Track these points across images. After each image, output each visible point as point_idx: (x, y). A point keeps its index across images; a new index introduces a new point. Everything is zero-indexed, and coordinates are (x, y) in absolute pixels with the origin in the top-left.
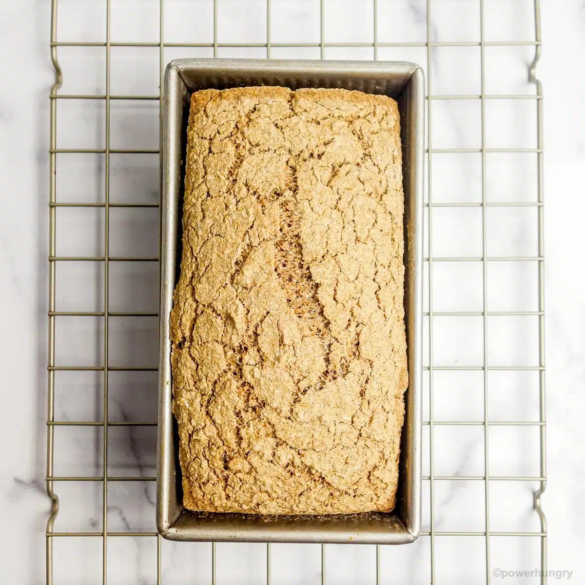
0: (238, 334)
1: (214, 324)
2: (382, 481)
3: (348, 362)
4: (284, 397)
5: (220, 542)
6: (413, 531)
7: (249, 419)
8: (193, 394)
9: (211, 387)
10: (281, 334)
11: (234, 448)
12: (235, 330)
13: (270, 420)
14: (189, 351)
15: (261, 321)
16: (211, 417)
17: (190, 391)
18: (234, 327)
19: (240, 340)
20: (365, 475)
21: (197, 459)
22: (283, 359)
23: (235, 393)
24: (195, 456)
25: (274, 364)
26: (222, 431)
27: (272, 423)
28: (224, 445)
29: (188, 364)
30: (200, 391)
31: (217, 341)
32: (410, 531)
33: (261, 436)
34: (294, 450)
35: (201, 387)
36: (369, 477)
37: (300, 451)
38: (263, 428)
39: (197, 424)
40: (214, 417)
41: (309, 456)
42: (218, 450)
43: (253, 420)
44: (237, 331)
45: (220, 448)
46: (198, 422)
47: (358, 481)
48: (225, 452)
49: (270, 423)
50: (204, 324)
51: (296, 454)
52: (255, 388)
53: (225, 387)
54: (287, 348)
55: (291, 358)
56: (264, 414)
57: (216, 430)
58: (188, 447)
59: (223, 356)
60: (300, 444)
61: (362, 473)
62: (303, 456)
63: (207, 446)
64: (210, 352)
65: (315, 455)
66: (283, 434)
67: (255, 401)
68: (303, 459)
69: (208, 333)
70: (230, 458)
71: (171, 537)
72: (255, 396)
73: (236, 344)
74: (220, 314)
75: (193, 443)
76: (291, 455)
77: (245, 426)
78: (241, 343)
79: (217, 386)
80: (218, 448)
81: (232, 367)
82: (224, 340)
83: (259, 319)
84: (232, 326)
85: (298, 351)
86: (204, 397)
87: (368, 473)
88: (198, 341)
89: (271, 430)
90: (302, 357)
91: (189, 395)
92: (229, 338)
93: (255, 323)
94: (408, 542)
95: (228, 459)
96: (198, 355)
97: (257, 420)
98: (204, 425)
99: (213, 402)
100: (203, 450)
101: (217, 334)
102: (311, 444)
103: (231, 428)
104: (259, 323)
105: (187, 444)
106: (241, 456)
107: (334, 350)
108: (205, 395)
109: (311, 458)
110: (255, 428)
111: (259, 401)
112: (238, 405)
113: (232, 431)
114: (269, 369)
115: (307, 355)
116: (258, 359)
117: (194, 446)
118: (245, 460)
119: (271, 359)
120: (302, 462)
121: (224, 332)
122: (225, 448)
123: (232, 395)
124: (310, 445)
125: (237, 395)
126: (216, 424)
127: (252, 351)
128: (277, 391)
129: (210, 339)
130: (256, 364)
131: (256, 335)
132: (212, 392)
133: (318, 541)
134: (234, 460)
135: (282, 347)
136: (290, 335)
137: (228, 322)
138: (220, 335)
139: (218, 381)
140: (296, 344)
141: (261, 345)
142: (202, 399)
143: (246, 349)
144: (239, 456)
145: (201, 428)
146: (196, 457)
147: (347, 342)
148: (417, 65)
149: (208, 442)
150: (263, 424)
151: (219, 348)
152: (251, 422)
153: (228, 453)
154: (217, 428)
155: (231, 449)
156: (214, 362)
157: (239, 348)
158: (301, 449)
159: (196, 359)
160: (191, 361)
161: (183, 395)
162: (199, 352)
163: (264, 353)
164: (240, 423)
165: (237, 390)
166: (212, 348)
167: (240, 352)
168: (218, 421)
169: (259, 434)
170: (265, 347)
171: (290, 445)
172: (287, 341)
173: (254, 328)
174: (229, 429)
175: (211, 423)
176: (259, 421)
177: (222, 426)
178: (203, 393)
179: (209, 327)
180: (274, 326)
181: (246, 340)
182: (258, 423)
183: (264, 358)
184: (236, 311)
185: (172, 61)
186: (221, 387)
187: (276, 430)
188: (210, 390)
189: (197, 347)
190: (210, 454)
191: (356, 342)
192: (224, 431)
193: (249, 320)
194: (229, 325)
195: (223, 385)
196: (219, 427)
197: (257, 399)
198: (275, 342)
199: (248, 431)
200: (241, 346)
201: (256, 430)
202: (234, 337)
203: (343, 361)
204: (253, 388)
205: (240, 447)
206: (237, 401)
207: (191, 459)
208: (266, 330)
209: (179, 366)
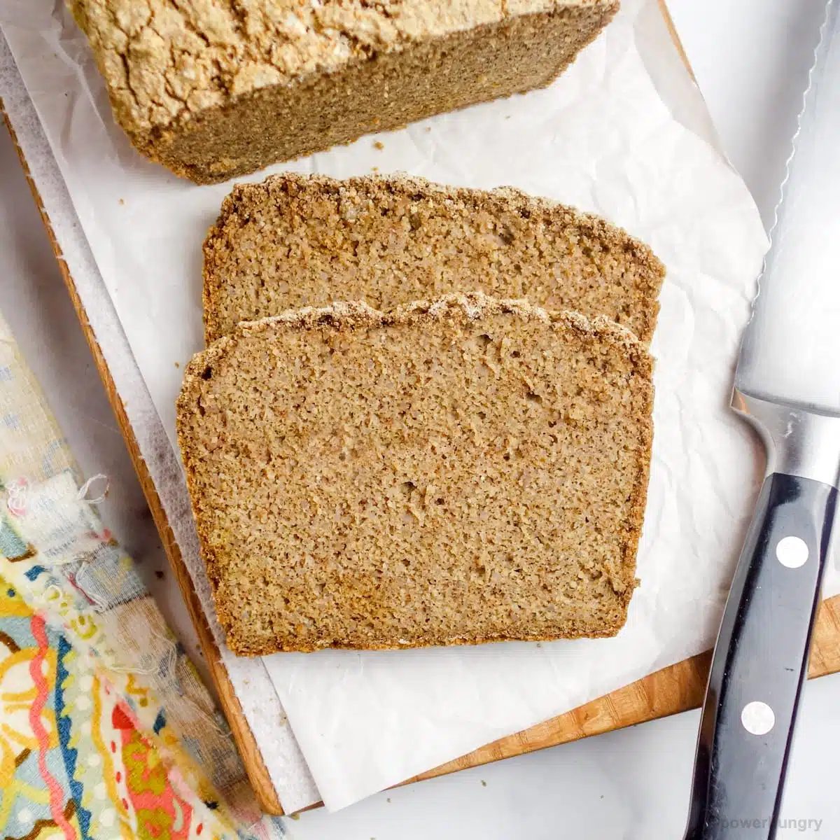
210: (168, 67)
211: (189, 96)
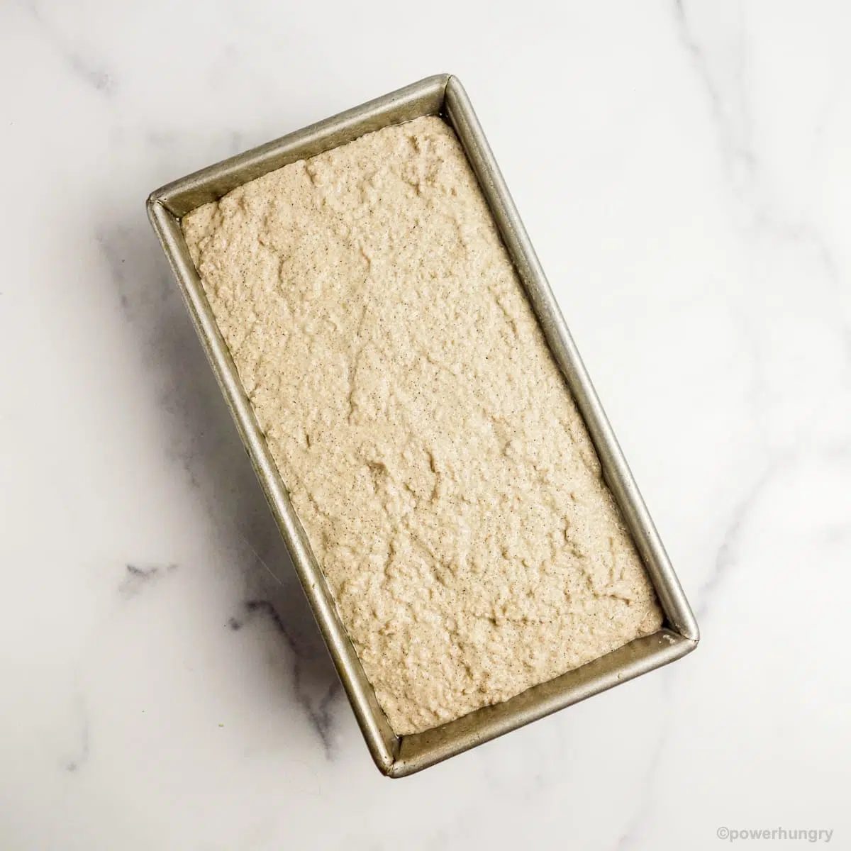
5: (463, 752)
6: (690, 634)
32: (686, 635)
71: (401, 774)
94: (690, 650)
133: (583, 696)
148: (447, 74)
185: (150, 196)
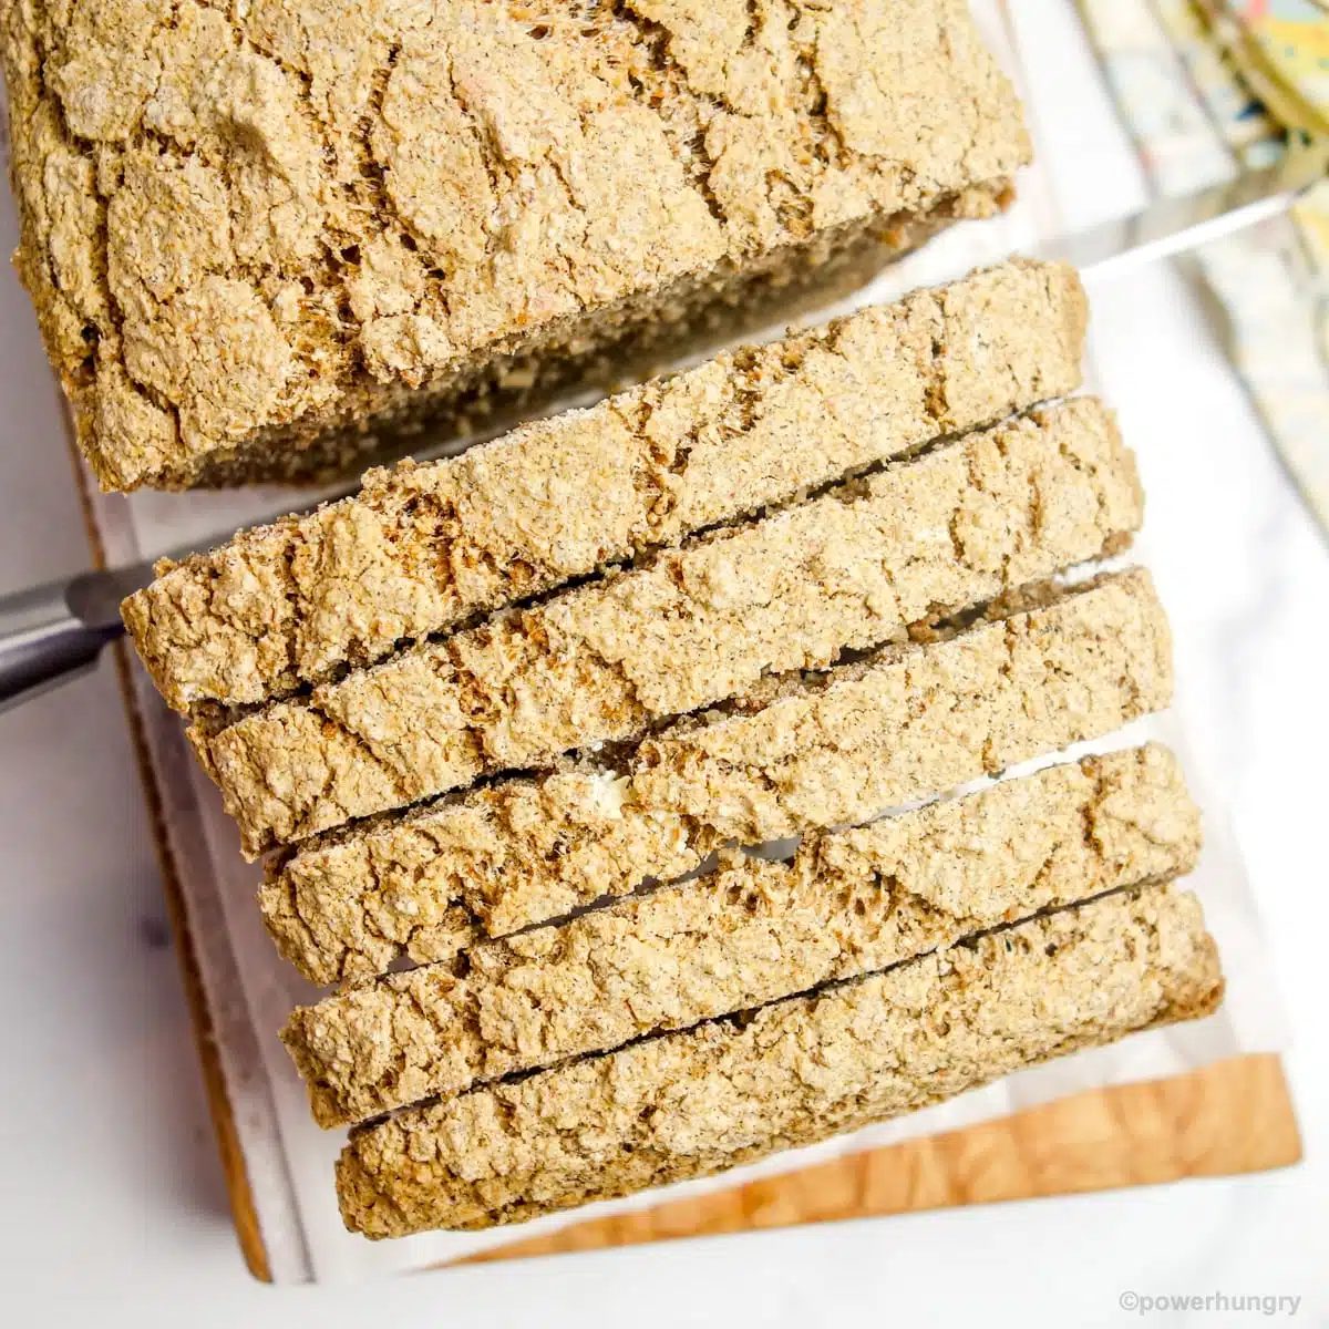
0: (294, 196)
1: (178, 197)
2: (1150, 840)
3: (802, 188)
4: (600, 504)
7: (506, 673)
8: (216, 648)
9: (277, 586)
10: (480, 125)
11: (491, 849)
12: (276, 182)
13: (595, 645)
14: (125, 373)
15: (378, 101)
16: (343, 729)
17: (198, 644)
18: (268, 166)
19: (318, 223)
20: (1071, 824)
21: (349, 957)
22: (528, 233)
23: (388, 562)
24: (339, 948)
25: (492, 268)
26: (409, 769)
27: (609, 655)
28: (438, 851)
29: (134, 426)
30: (239, 625)
31: (216, 270)
33: (583, 725)
34: (742, 775)
35: (238, 602)
36: (1088, 836)
37: (769, 772)
38: (582, 692)
39: (298, 784)
40: (353, 721)
41: (817, 777)
42: (423, 882)
43: (522, 670)
44: (286, 180)
45: (429, 873)
46: (298, 769)
47: (1048, 864)
48: (458, 880)
49: (599, 660)
50: (141, 220)
51: (755, 791)
52: (462, 509)
53: (333, 557)
54: (526, 179)
55: (559, 220)
56: (562, 626)
57: (384, 777)
58: (295, 922)
59: (266, 319)
60: (763, 738)
61: (1057, 819)
62: (789, 787)
63: (371, 882)
64: (203, 326)
65: (841, 770)
66: (675, 689)
67: (484, 567)
68: (792, 802)
69: (166, 250)
70: (485, 900)
72: (474, 545)
73: (306, 248)
74: (193, 143)
75: (306, 893)
76: (737, 801)
77: (498, 712)
78: (325, 238)
79: (297, 567)
80: (420, 873)
81: (319, 355)
82: (243, 248)
83: (364, 95)
84: (257, 167)
85: (578, 178)
86: (264, 640)
87: (1079, 817)
88: (139, 305)
89: (618, 691)
90: (606, 204)
91: (200, 661)
92: (261, 233)
93: (355, 119)
95: (478, 906)
96: (161, 367)
97: (541, 665)
98: (324, 775)
99: (309, 646)
100: (358, 911)
101: (205, 236)
102: (809, 726)
103: (444, 740)
104: (371, 113)
105: (286, 910)
106: (529, 872)
107: (724, 149)
108: (265, 631)
109: (830, 788)
110: (544, 700)
111: (501, 565)
112: (420, 610)
113: (454, 755)
114: (476, 303)
115: (625, 191)
116: (417, 276)
117: (317, 907)
118: (553, 883)
119: (474, 253)
120: (793, 817)
121: (232, 214)
122: (450, 863)
123: (376, 572)
124: (809, 729)
125: (398, 568)
126: (376, 750)
127: (383, 253)
128: (561, 488)
129: (186, 269)
130: (417, 306)
131: (373, 171)
132: (290, 605)
134: (507, 897)
135: (505, 182)
136: (523, 117)
137: (238, 160)
138: (221, 236)
139: (298, 542)
140: (561, 151)
141: (411, 208)
142: (261, 655)
143: (352, 254)
144: (521, 876)
145: (319, 792)
146: (347, 950)
147: (773, 103)
149: (366, 868)
150: (571, 670)
151: (239, 295)
152: (517, 683)
153: (470, 883)
154: (388, 767)
155: (479, 858)
156: (233, 364)
157: (325, 266)
158: (770, 762)
159: (159, 385)
160: (141, 407)
161: (179, 672)
162: (158, 351)
163: (434, 238)
164: (476, 704)
165: (392, 548)
166: (203, 304)
167: (331, 281)
168: (377, 733)
169: (570, 722)
170: (430, 210)
171: (720, 756)
172: (516, 145)
173: (359, 148)
174: (439, 751)
175: (354, 753)
176: (550, 667)
177: (404, 746)
178: (254, 623)
179: (163, 222)
180: (438, 102)
181: (341, 212)
182: (550, 674)
183: (442, 263)
184: (253, 96)
186: (318, 565)
187: (638, 683)
188: (280, 596)
189: (146, 333)
190: (397, 915)
191: (811, 99)
192: (419, 766)
193: (325, 116)
194: (246, 170)
195: (322, 549)
196: (393, 759)
197: (487, 557)
198: (464, 174)
199: (518, 728)
200: (328, 253)
201: (554, 711)
202: (284, 218)
203: (781, 190)
204: (452, 513)
205: (513, 834)
206: (406, 593)
207: (328, 966)
208: (409, 130)
209: (104, 452)
210: (365, 889)
211: (410, 938)
